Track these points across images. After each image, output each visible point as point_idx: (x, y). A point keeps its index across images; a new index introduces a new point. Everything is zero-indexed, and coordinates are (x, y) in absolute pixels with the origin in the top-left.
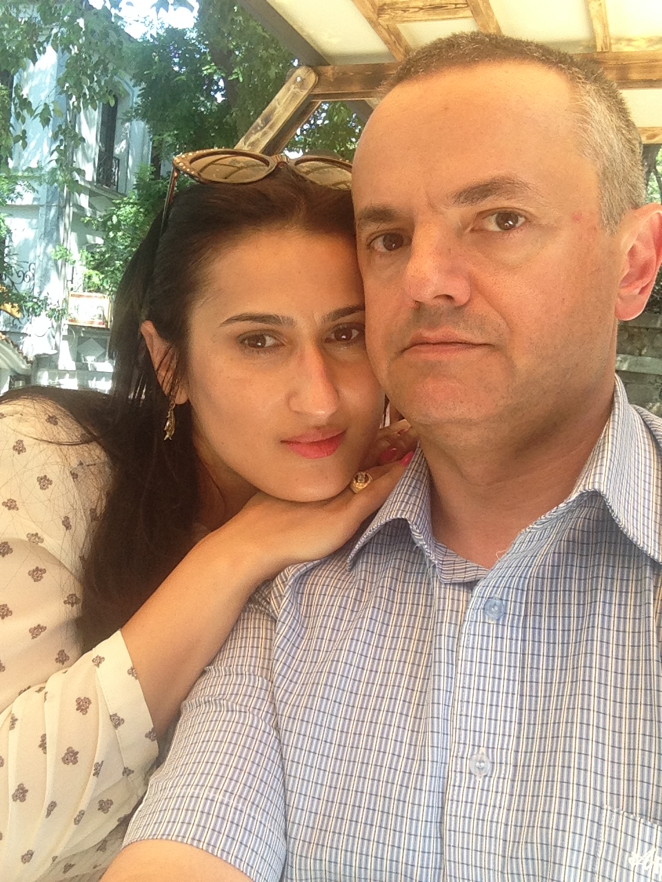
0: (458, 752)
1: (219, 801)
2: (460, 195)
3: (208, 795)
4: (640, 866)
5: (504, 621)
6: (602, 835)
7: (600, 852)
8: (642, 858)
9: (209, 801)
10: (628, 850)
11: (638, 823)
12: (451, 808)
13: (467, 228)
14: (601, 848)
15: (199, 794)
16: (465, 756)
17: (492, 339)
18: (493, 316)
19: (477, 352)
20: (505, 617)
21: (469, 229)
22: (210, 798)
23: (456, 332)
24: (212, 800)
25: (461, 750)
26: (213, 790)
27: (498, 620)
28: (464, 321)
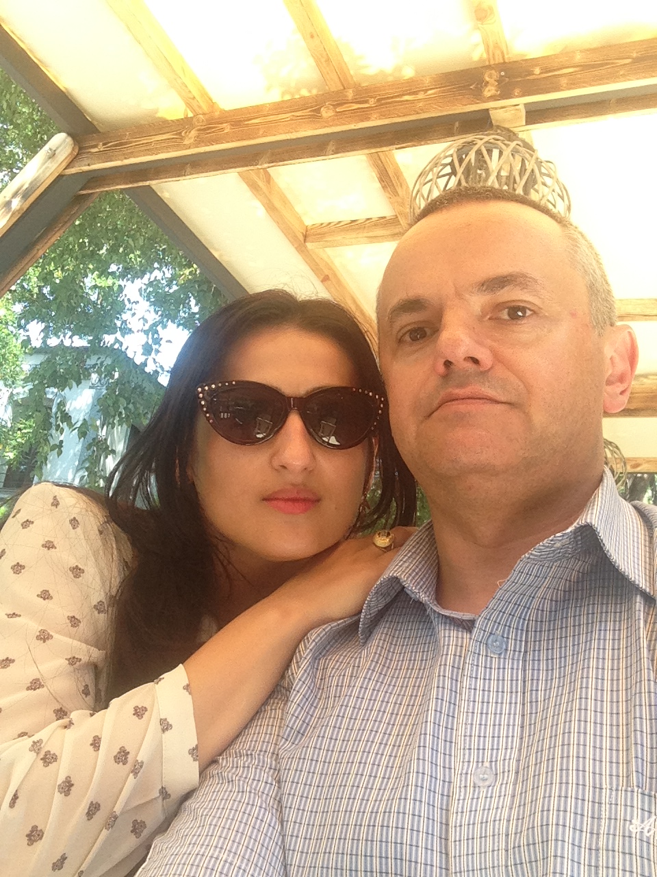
0: (462, 769)
1: (224, 859)
2: (483, 285)
3: (213, 854)
4: (642, 832)
5: (505, 655)
6: (604, 814)
7: (603, 829)
8: (643, 826)
9: (213, 859)
10: (628, 819)
11: (635, 794)
12: (456, 819)
13: (485, 316)
14: (603, 825)
15: (204, 852)
16: (469, 772)
17: (512, 398)
18: (513, 378)
19: (499, 407)
20: (506, 653)
21: (488, 317)
22: (215, 856)
23: (483, 389)
24: (217, 858)
25: (465, 767)
26: (218, 850)
27: (500, 654)
28: (489, 382)
